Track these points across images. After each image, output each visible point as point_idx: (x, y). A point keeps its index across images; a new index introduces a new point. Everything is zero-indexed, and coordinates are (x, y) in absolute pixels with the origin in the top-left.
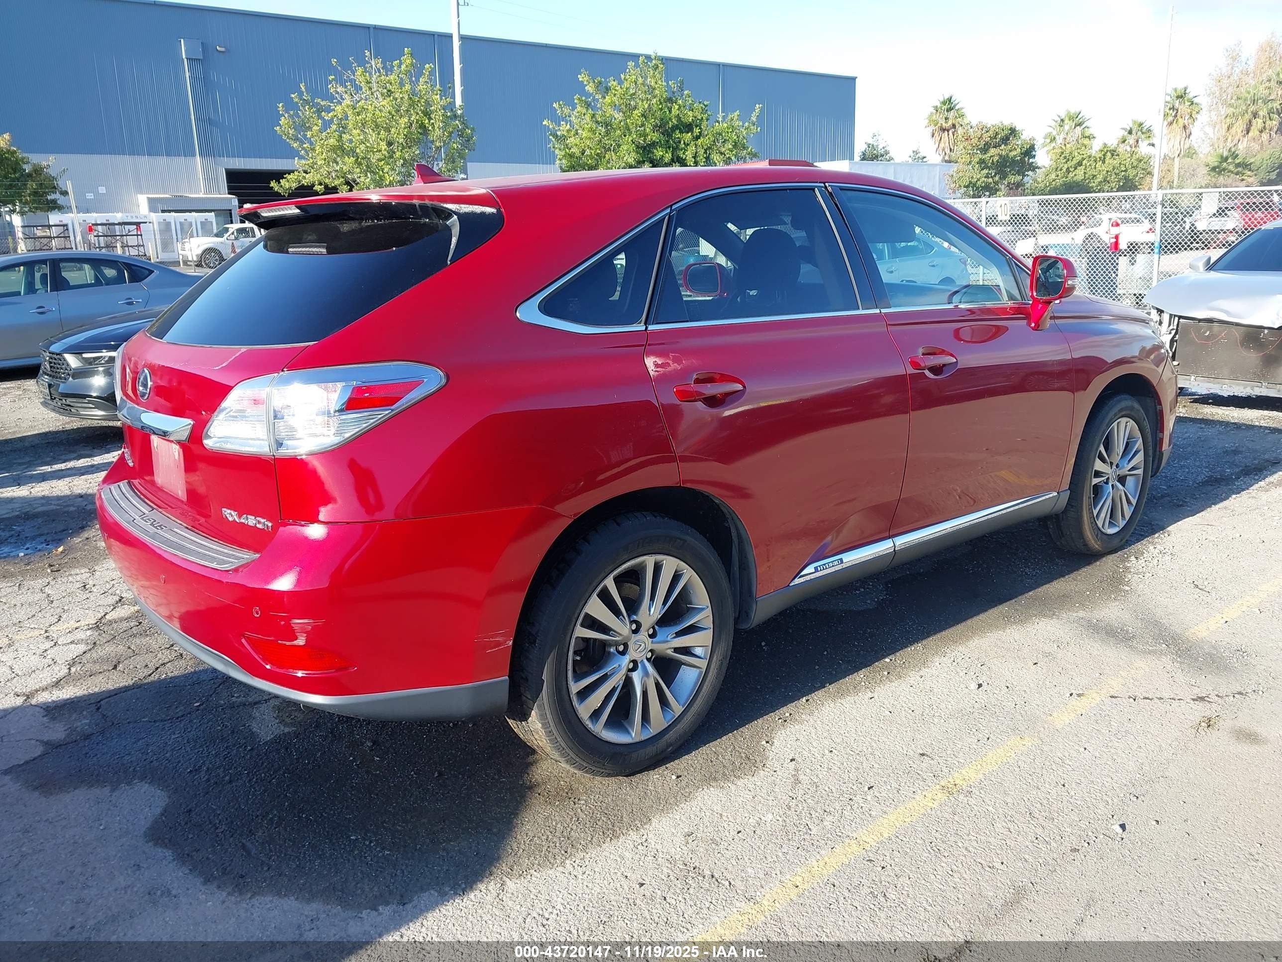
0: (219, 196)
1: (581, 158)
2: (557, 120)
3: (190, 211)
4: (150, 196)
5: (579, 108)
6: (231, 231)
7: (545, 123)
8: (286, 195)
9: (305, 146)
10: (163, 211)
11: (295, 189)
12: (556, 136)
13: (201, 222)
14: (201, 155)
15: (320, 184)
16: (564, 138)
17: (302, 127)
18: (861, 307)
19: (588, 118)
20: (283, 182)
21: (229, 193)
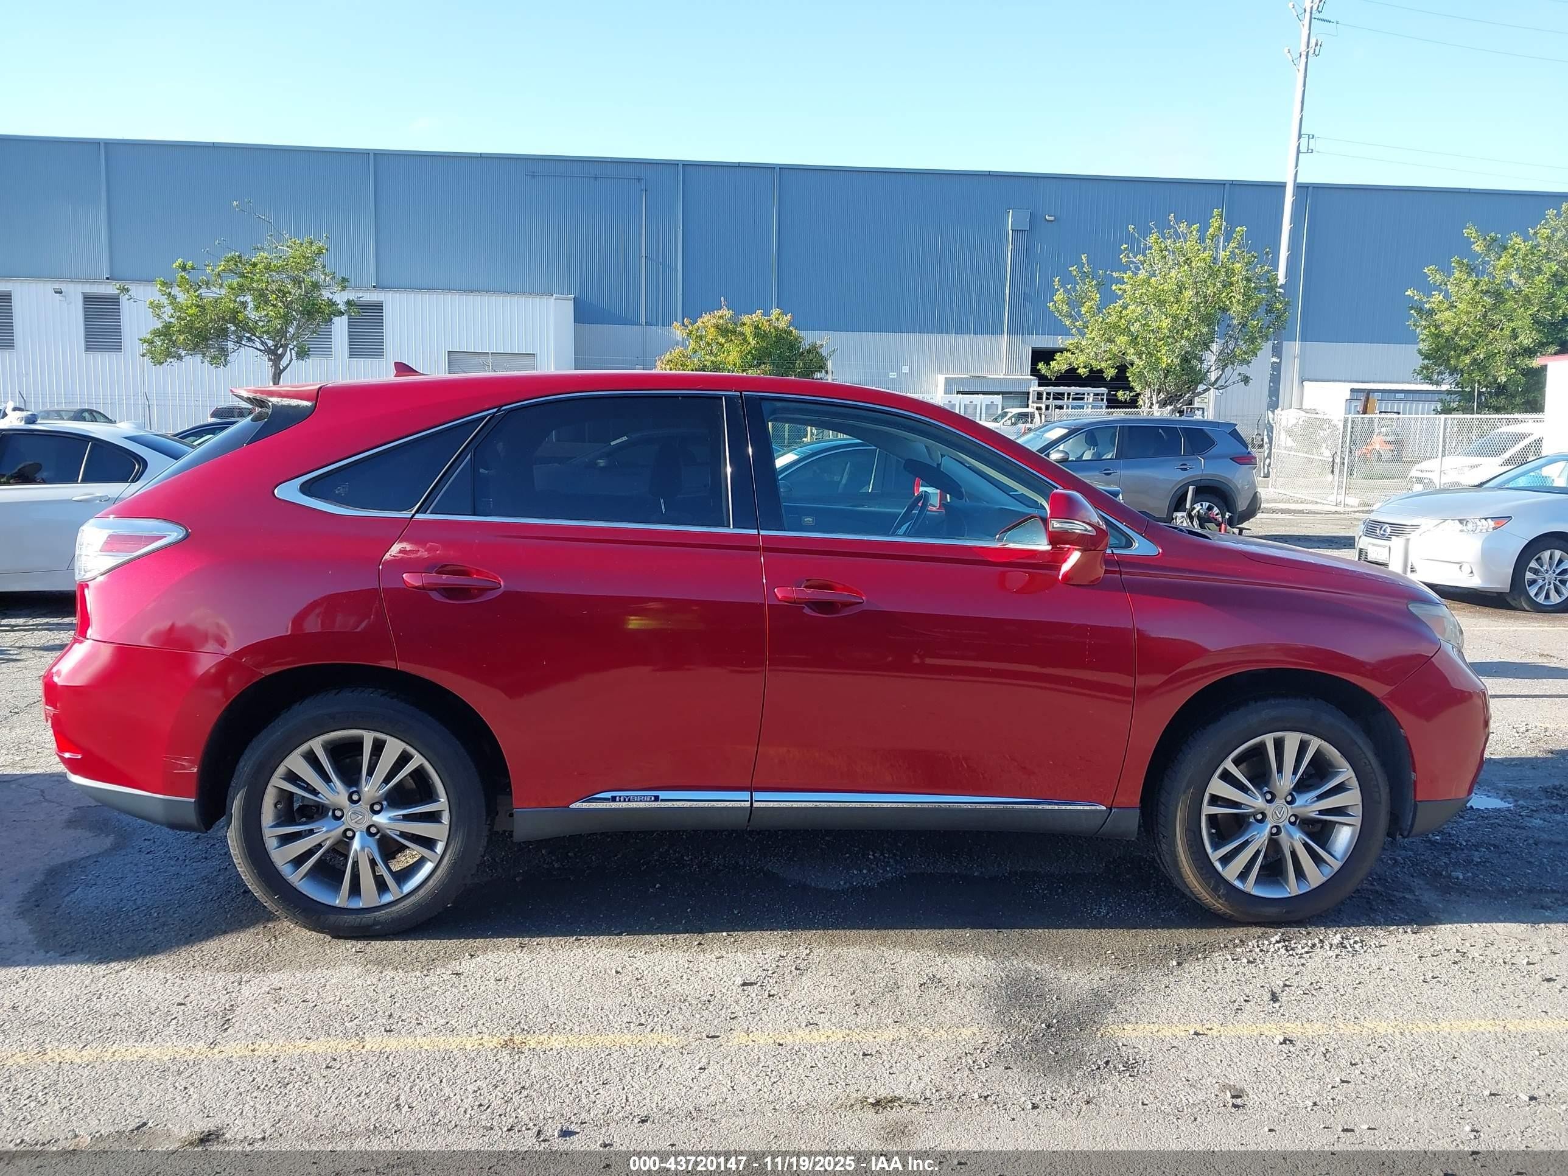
0: (1021, 377)
1: (1453, 339)
2: (1428, 289)
3: (977, 393)
4: (948, 376)
5: (1457, 274)
6: (1009, 415)
7: (1409, 293)
8: (1053, 378)
9: (1077, 324)
10: (958, 392)
11: (1066, 372)
12: (1420, 310)
13: (987, 406)
14: (1009, 333)
15: (1085, 367)
16: (1431, 312)
17: (1075, 303)
18: (732, 527)
19: (1468, 286)
20: (1053, 364)
21: (1031, 375)
